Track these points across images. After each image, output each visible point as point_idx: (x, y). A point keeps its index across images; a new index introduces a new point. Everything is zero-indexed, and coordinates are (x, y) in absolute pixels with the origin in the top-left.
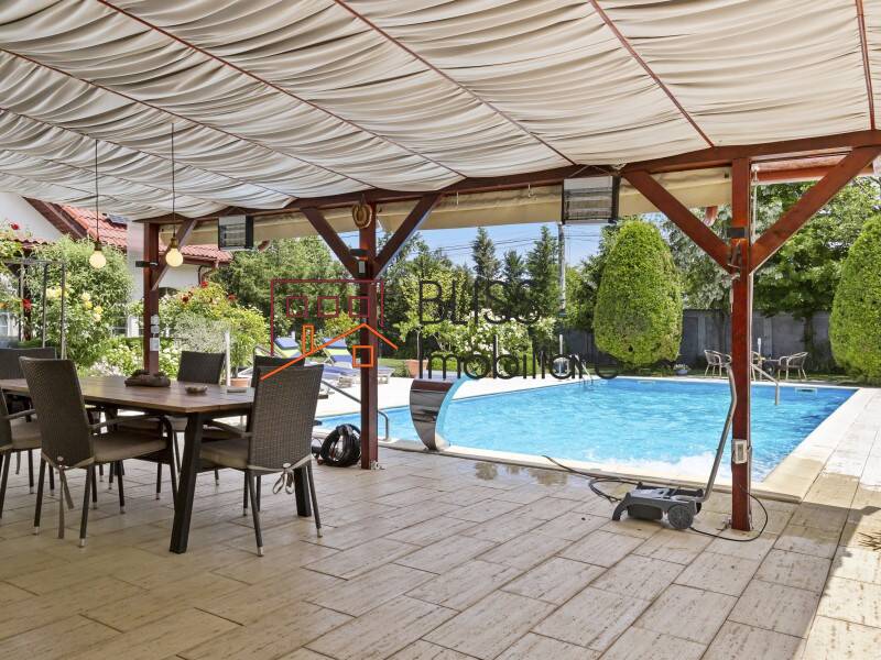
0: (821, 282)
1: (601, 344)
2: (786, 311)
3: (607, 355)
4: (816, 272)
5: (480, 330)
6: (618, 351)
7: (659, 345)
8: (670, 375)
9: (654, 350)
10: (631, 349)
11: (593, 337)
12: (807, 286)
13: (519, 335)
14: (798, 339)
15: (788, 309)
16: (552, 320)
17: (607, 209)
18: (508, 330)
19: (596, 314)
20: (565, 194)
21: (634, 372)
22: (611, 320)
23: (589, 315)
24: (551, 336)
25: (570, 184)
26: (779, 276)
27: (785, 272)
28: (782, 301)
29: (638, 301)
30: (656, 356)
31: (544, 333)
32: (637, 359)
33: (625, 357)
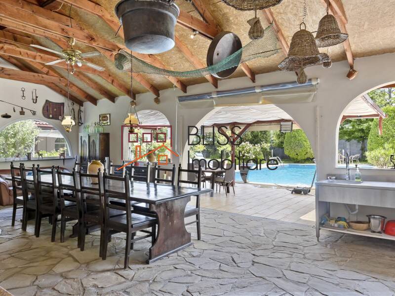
0: (366, 129)
1: (286, 153)
2: (355, 139)
3: (289, 156)
4: (365, 126)
5: (245, 149)
6: (292, 155)
7: (307, 153)
8: (311, 163)
9: (305, 155)
10: (297, 154)
11: (283, 150)
12: (362, 130)
13: (258, 150)
14: (359, 149)
15: (355, 138)
16: (269, 145)
17: (290, 129)
18: (254, 149)
19: (285, 142)
20: (281, 125)
21: (298, 162)
22: (290, 145)
23: (282, 143)
24: (268, 150)
25: (282, 123)
26: (351, 127)
27: (353, 126)
28: (352, 136)
29: (300, 138)
30: (306, 157)
31: (266, 149)
32: (299, 158)
33: (295, 157)
